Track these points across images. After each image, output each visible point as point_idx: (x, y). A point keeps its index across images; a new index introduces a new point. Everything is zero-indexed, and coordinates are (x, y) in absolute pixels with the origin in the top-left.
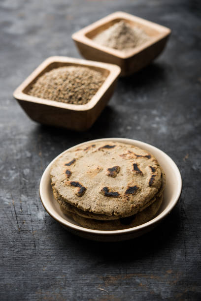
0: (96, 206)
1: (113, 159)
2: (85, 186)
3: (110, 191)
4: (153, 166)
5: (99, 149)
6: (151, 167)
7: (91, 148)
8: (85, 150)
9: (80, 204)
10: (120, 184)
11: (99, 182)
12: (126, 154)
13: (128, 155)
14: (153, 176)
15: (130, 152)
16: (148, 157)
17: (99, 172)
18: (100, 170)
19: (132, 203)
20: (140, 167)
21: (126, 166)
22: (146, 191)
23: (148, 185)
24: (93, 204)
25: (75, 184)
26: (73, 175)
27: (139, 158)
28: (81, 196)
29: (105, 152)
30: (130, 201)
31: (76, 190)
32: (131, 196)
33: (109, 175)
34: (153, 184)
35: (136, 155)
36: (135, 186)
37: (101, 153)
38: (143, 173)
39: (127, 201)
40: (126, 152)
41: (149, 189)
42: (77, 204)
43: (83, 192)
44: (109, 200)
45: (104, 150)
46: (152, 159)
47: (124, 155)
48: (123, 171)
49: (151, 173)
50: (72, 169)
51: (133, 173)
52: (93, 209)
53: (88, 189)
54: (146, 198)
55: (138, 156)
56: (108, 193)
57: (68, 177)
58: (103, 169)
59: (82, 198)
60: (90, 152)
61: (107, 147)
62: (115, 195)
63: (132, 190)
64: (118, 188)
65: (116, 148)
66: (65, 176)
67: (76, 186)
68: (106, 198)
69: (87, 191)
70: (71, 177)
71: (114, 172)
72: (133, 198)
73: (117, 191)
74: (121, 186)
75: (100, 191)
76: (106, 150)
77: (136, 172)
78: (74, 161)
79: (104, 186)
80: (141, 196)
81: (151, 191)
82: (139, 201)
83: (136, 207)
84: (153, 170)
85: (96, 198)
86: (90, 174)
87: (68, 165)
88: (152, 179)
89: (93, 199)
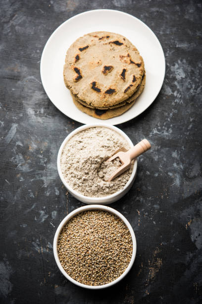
0: (82, 94)
1: (114, 57)
2: (83, 74)
3: (96, 86)
4: (136, 76)
5: (109, 43)
6: (134, 76)
7: (105, 39)
8: (100, 39)
9: (73, 88)
10: (106, 83)
11: (94, 75)
12: (125, 57)
13: (125, 59)
14: (131, 85)
15: (128, 56)
16: (139, 65)
17: (97, 66)
18: (99, 65)
20: (127, 73)
21: (118, 70)
22: (119, 97)
23: (123, 91)
24: (81, 91)
26: (80, 61)
27: (131, 64)
28: (76, 82)
29: (111, 48)
30: (105, 100)
31: (76, 75)
32: (108, 96)
33: (103, 72)
34: (127, 92)
35: (130, 60)
36: (114, 90)
37: (109, 47)
38: (126, 80)
39: (103, 99)
40: (126, 55)
41: (123, 95)
42: (71, 88)
43: (79, 78)
44: (92, 93)
45: (113, 45)
46: (141, 68)
47: (123, 56)
48: (114, 72)
49: (131, 82)
50: (82, 54)
51: (119, 76)
52: (79, 96)
53: (83, 78)
54: (117, 101)
55: (132, 62)
57: (75, 62)
58: (101, 65)
59: (76, 84)
60: (102, 42)
61: (117, 43)
62: (98, 90)
63: (111, 92)
64: (102, 85)
65: (122, 46)
66: (74, 60)
67: (77, 72)
68: (92, 90)
69: (82, 79)
70: (78, 63)
71: (108, 69)
72: (108, 98)
73: (100, 88)
74: (105, 86)
75: (90, 83)
76: (114, 46)
77: (121, 78)
78: (87, 47)
79: (94, 81)
80: (114, 99)
81: (123, 97)
82: (111, 102)
83: (107, 105)
84: (134, 80)
85: (85, 88)
86: (91, 65)
87: (81, 50)
88: (129, 88)
89: (83, 88)
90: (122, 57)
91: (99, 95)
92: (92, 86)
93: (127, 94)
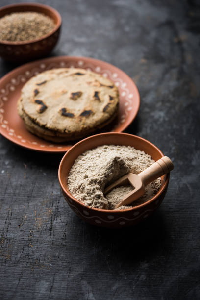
0: (51, 122)
2: (47, 104)
3: (67, 112)
4: (112, 96)
5: (71, 75)
6: (110, 96)
7: (64, 73)
8: (58, 74)
9: (38, 120)
10: (77, 108)
11: (61, 103)
12: (92, 82)
13: (94, 83)
14: (109, 104)
15: (96, 81)
16: (111, 87)
17: (62, 95)
18: (64, 93)
19: (84, 124)
20: (100, 95)
21: (89, 92)
22: (99, 115)
23: (102, 110)
24: (49, 120)
25: (39, 102)
26: (40, 94)
27: (103, 87)
28: (41, 113)
29: (74, 78)
30: (82, 123)
31: (39, 107)
32: (84, 118)
33: (71, 98)
34: (107, 110)
35: (100, 84)
36: (90, 111)
37: (71, 78)
38: (102, 99)
39: (79, 122)
40: (93, 80)
41: (102, 114)
42: (36, 119)
43: (44, 109)
44: (64, 119)
45: (75, 76)
46: (114, 89)
48: (84, 96)
49: (109, 100)
50: (41, 88)
51: (92, 98)
52: (48, 126)
53: (49, 108)
54: (97, 122)
55: (102, 85)
56: (65, 113)
57: (35, 96)
58: (67, 92)
59: (42, 115)
60: (61, 76)
61: (79, 74)
62: (71, 116)
63: (86, 113)
64: (75, 110)
65: (85, 75)
66: (32, 94)
67: (39, 104)
68: (62, 117)
69: (47, 110)
70: (38, 96)
71: (76, 96)
72: (85, 120)
73: (72, 113)
75: (58, 111)
77: (95, 99)
78: (45, 83)
79: (63, 107)
80: (93, 120)
81: (103, 116)
82: (90, 124)
83: (86, 128)
84: (111, 98)
85: (54, 116)
86: (55, 95)
87: (39, 85)
88: (107, 106)
89: (51, 117)
90: (89, 83)
91: (73, 119)
92: (61, 113)
93: (108, 112)
